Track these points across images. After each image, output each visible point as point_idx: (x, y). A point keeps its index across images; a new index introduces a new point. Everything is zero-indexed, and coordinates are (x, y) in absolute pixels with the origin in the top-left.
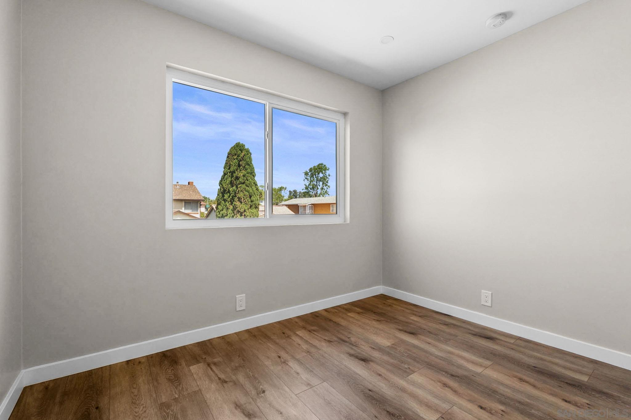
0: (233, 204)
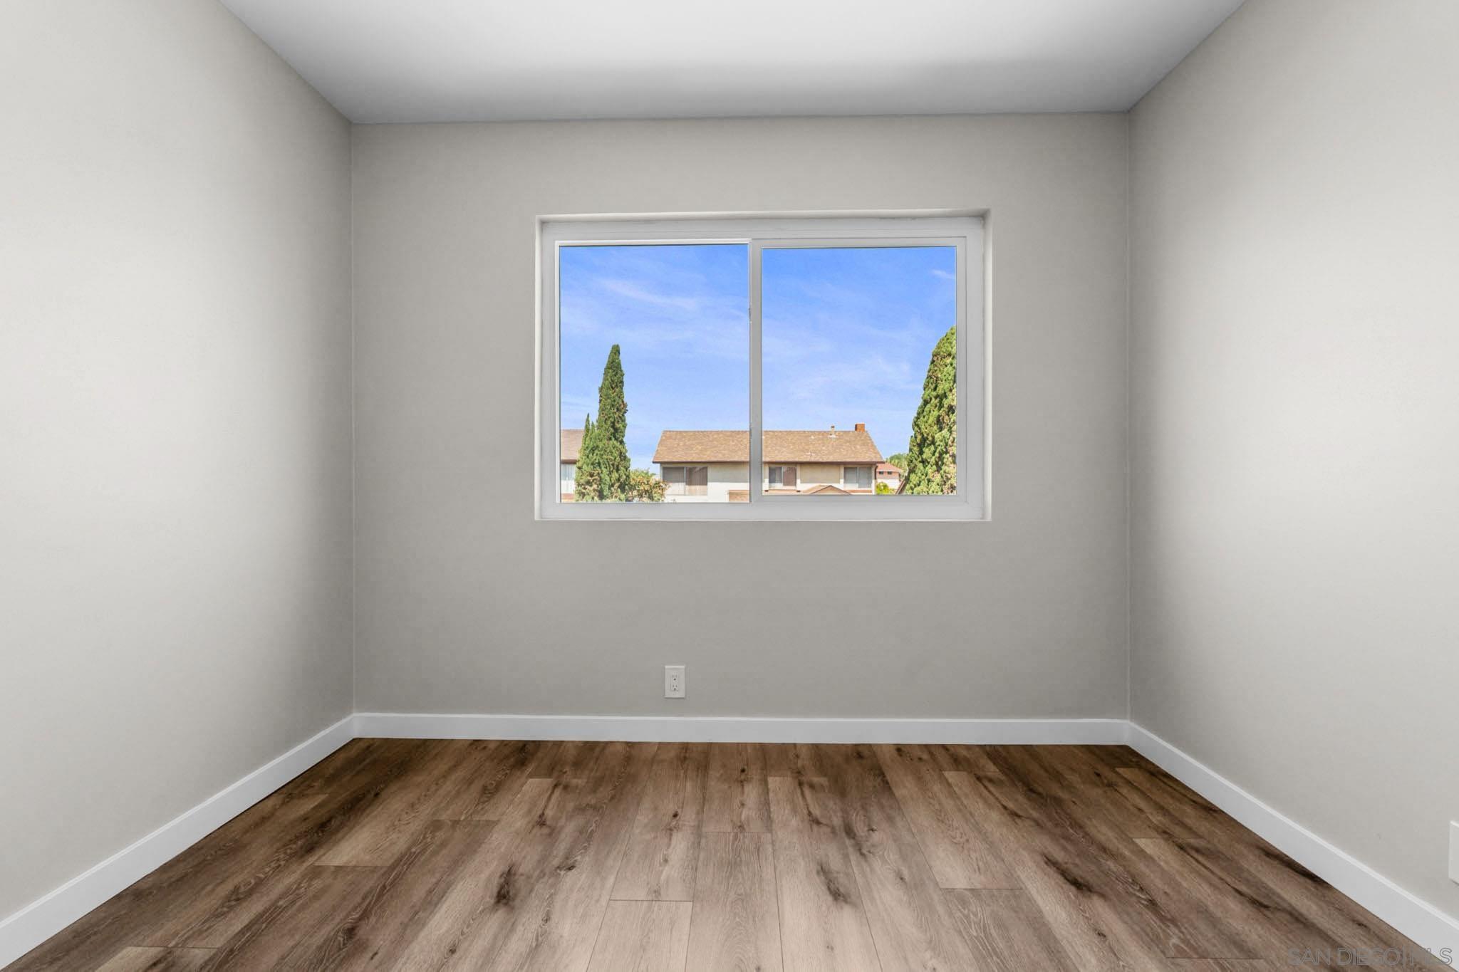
0: (941, 469)
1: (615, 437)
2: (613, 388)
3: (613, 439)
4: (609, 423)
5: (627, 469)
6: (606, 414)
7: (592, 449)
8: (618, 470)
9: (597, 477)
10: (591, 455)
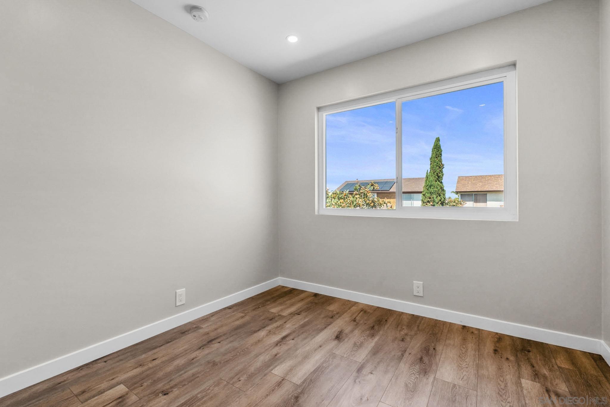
1: (438, 180)
2: (437, 158)
3: (438, 181)
4: (435, 174)
5: (444, 195)
6: (434, 170)
7: (430, 186)
8: (440, 196)
9: (432, 199)
10: (429, 189)
